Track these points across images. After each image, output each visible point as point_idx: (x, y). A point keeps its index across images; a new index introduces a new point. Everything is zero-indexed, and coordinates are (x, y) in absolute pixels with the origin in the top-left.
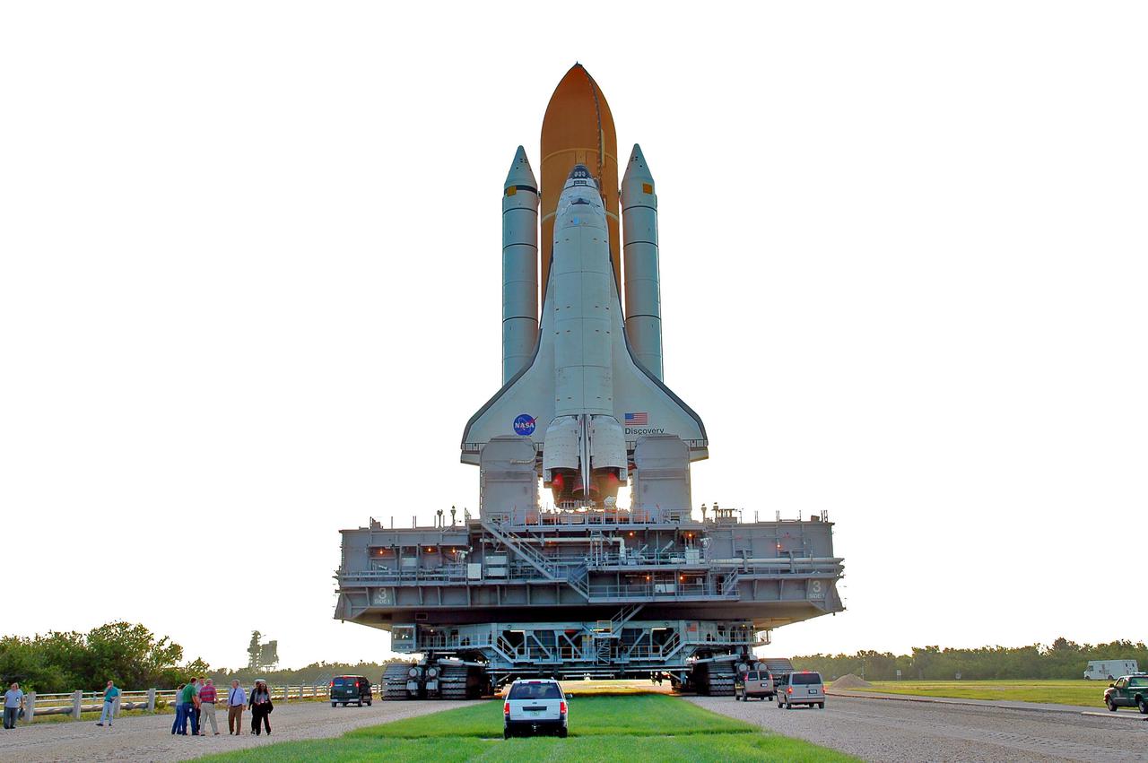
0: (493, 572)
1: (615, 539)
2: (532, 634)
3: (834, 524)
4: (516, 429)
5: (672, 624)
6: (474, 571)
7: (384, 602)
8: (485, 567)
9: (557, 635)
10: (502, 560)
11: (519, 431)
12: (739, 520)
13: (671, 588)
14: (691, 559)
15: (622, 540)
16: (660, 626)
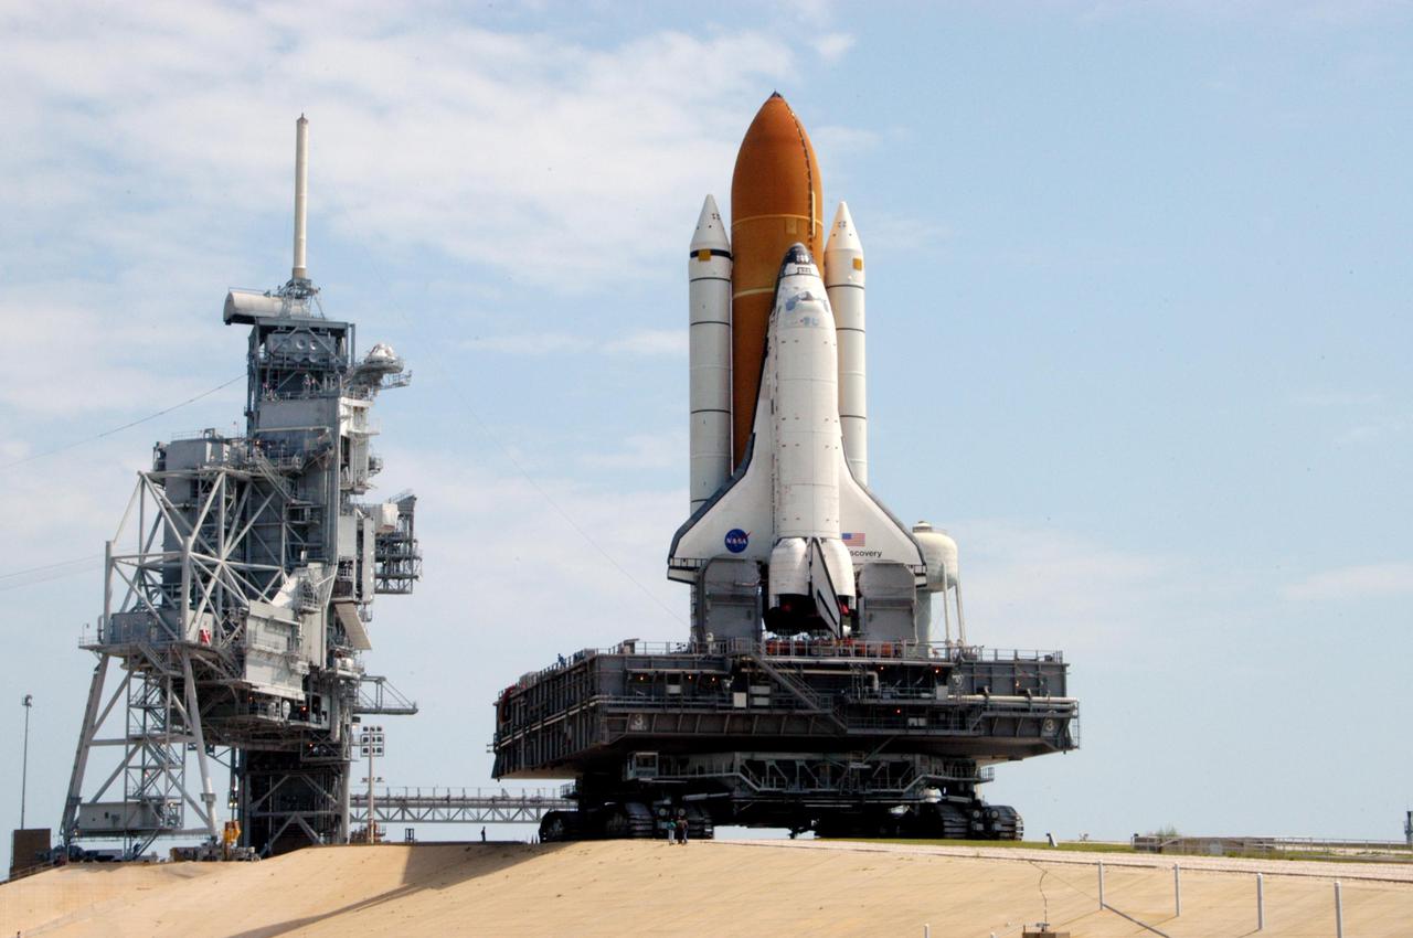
0: (758, 701)
1: (870, 673)
2: (773, 763)
3: (1068, 665)
4: (728, 545)
5: (908, 758)
6: (740, 700)
7: (641, 728)
8: (751, 696)
9: (798, 764)
10: (765, 690)
11: (731, 547)
12: (979, 658)
13: (922, 722)
14: (942, 693)
15: (875, 674)
16: (895, 758)
